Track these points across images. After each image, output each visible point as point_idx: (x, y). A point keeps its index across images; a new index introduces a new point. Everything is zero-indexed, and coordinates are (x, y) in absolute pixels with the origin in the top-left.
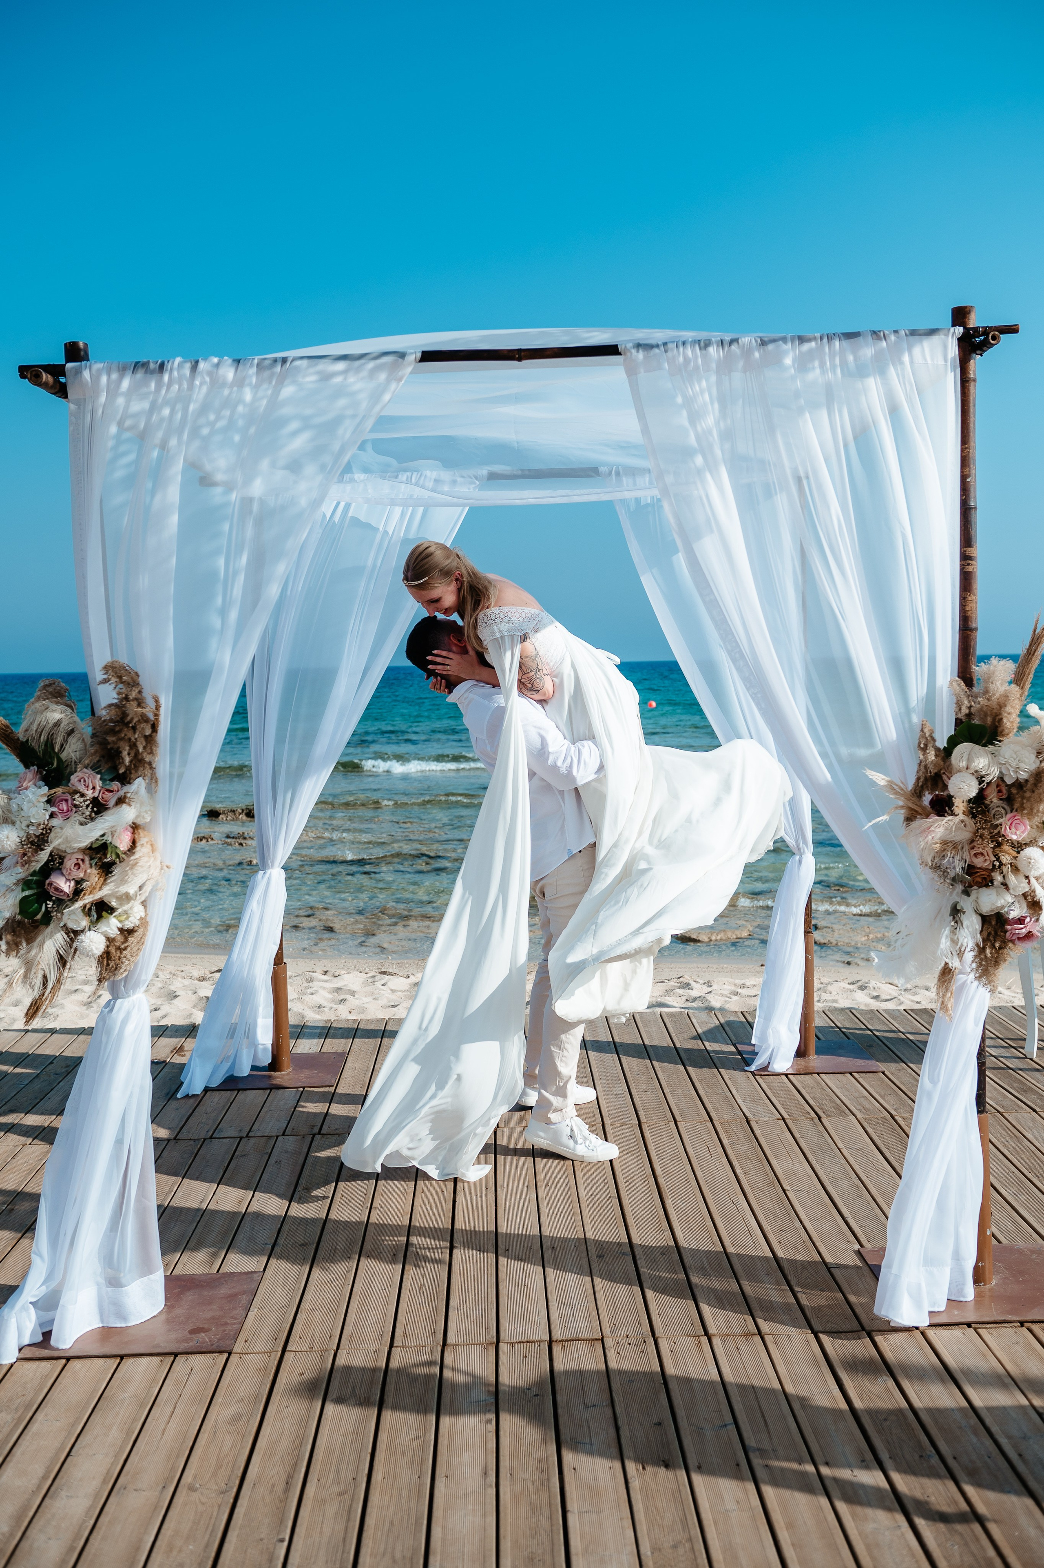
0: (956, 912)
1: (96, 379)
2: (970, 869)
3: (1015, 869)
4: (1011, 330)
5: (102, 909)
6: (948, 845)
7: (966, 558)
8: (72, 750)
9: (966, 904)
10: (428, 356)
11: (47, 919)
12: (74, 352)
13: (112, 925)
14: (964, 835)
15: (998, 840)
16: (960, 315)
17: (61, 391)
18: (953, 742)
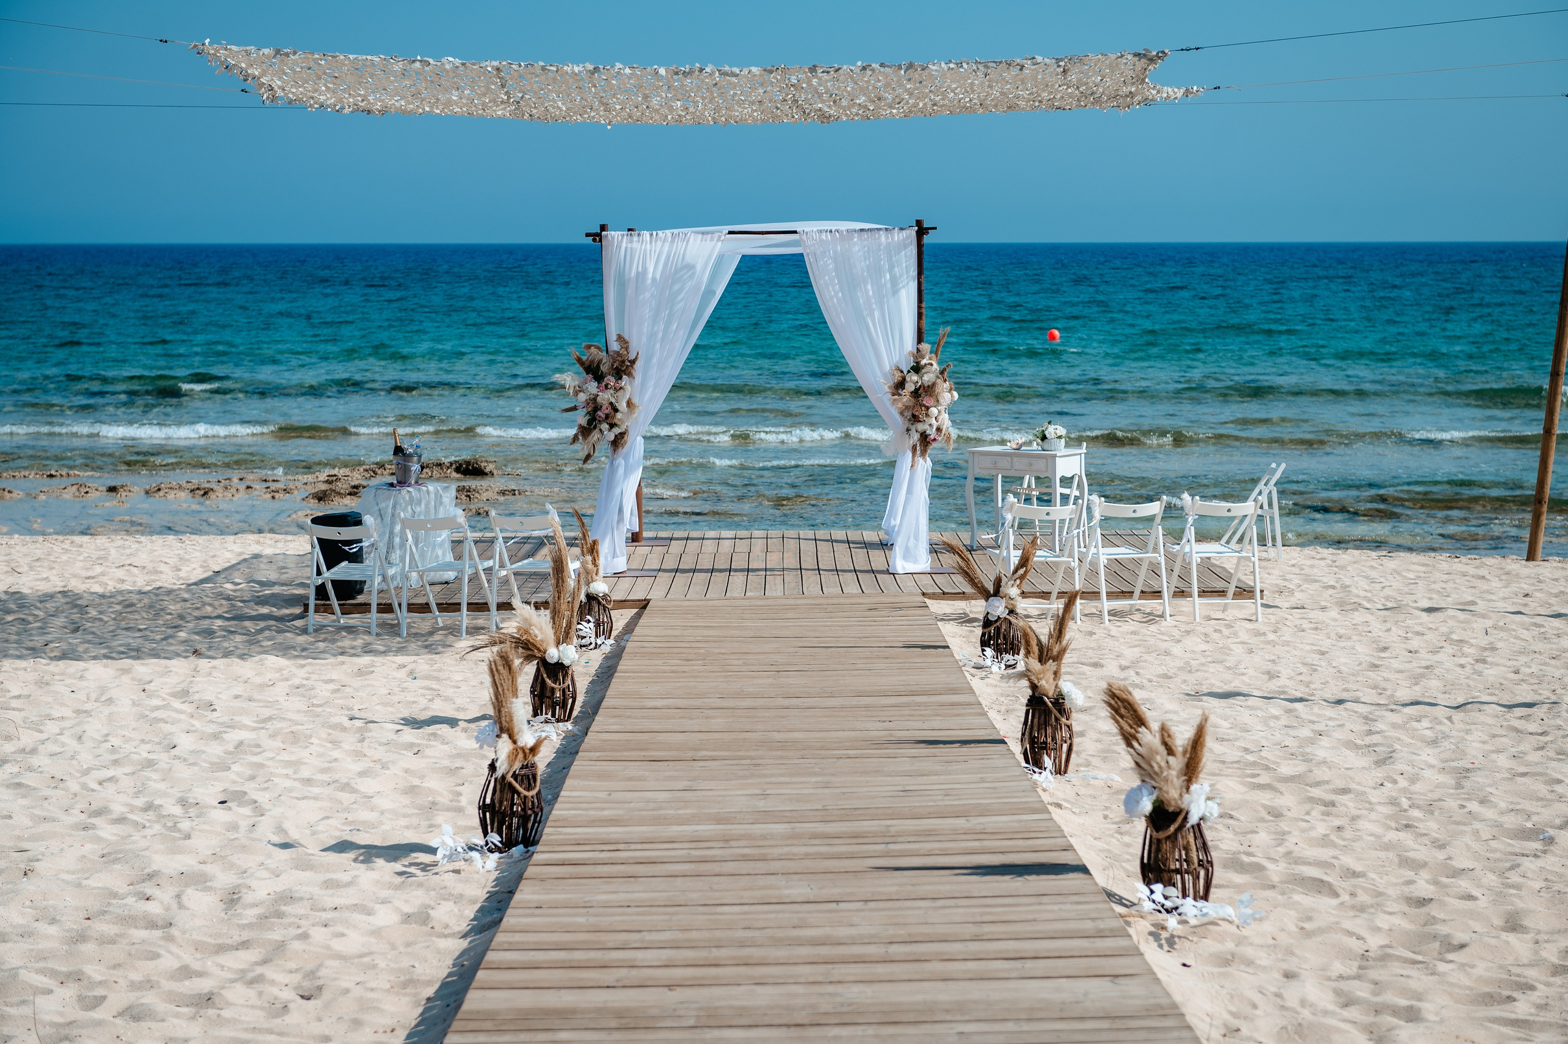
0: (908, 430)
1: (613, 238)
2: (914, 416)
3: (927, 415)
4: (935, 228)
5: (612, 426)
6: (907, 408)
7: (920, 307)
8: (604, 368)
9: (913, 428)
10: (730, 233)
11: (595, 427)
12: (603, 228)
13: (616, 431)
14: (911, 404)
15: (921, 405)
16: (919, 223)
17: (600, 241)
18: (909, 372)
